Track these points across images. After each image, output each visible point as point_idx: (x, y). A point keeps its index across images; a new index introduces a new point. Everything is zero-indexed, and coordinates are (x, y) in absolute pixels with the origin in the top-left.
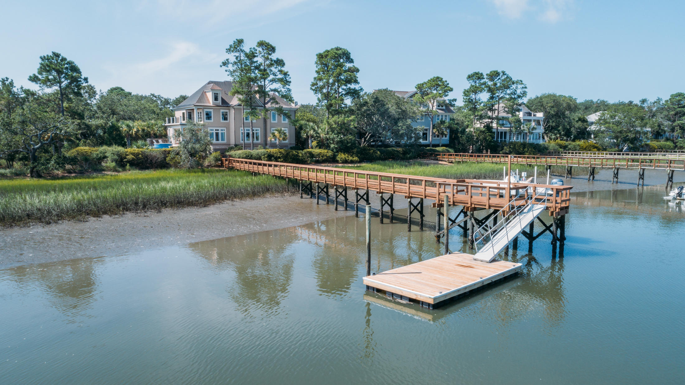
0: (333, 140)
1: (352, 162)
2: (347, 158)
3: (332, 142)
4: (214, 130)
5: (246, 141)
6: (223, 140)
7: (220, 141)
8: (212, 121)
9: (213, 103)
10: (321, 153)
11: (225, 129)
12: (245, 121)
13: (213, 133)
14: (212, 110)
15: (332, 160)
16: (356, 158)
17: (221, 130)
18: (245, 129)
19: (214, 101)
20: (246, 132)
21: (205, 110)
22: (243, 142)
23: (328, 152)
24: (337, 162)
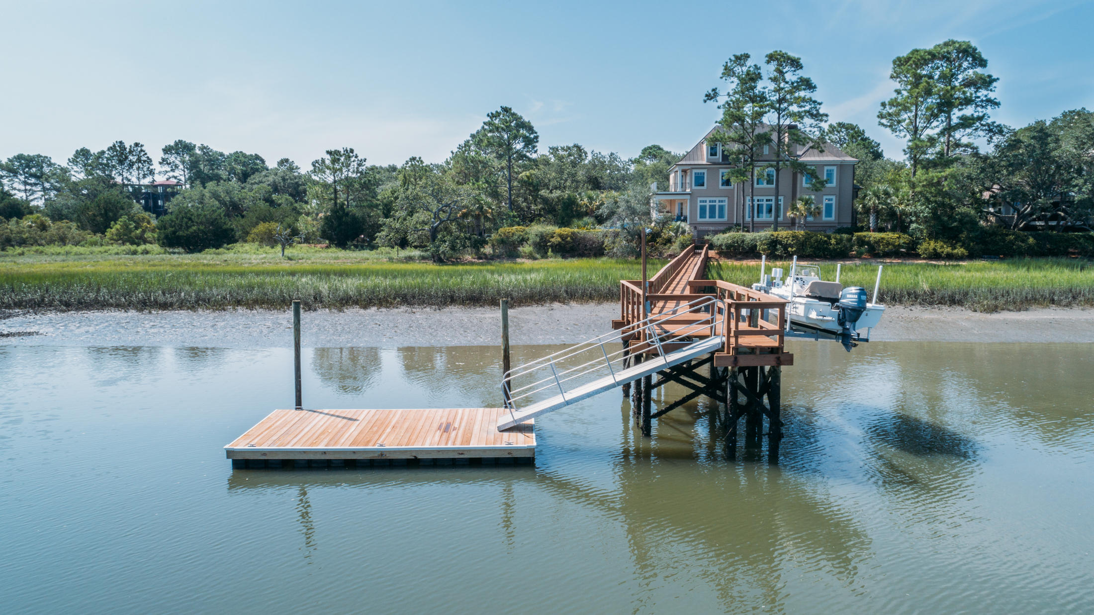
0: (916, 214)
1: (950, 257)
2: (939, 250)
3: (914, 219)
4: (708, 201)
5: (756, 219)
6: (721, 216)
7: (717, 219)
8: (705, 187)
9: (708, 160)
10: (883, 238)
11: (726, 199)
12: (755, 186)
13: (705, 206)
14: (705, 171)
15: (910, 252)
16: (960, 251)
17: (719, 201)
18: (756, 198)
19: (709, 157)
20: (756, 203)
21: (694, 171)
22: (750, 219)
23: (899, 238)
24: (917, 256)
